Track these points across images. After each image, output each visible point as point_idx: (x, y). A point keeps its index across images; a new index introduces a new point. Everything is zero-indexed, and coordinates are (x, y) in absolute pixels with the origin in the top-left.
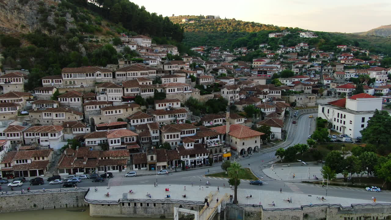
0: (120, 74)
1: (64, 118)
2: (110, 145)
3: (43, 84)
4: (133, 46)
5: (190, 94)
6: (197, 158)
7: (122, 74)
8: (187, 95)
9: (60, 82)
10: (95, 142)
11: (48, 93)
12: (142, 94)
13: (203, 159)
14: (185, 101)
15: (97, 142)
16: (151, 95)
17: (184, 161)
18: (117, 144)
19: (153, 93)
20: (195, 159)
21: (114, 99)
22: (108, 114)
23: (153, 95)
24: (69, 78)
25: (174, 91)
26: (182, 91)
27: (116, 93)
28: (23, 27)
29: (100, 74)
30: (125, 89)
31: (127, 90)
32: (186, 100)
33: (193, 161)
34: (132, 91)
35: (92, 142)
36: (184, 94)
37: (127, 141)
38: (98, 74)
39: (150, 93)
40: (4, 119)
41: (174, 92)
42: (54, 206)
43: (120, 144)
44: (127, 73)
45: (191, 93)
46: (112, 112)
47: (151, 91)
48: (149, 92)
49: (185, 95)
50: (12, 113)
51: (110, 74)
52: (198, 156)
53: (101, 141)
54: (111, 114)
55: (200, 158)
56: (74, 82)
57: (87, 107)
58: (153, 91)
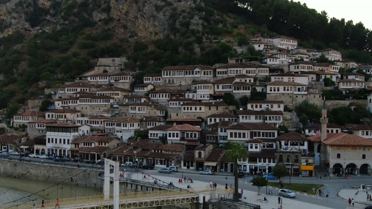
0: (221, 72)
1: (145, 112)
2: (168, 138)
3: (145, 82)
4: (259, 46)
5: (305, 97)
6: (259, 164)
7: (223, 72)
8: (300, 97)
9: (160, 80)
10: (157, 134)
11: (144, 89)
12: (234, 92)
13: (267, 167)
14: (296, 106)
15: (159, 135)
16: (246, 94)
17: (241, 166)
18: (175, 138)
19: (250, 91)
20: (256, 165)
21: (202, 97)
22: (186, 111)
23: (249, 94)
24: (168, 76)
25: (278, 90)
26: (292, 92)
27: (205, 90)
28: (156, 34)
29: (199, 72)
30: (216, 86)
31: (218, 87)
32: (298, 105)
33: (254, 168)
34: (223, 88)
35: (154, 134)
36: (295, 96)
37: (187, 136)
38: (196, 71)
39: (245, 91)
40: (99, 111)
41: (278, 92)
42: (85, 184)
43: (179, 138)
44: (228, 71)
45: (306, 95)
46: (191, 109)
47: (246, 90)
48: (243, 90)
49: (297, 97)
50: (105, 105)
51: (210, 72)
52: (260, 161)
53: (163, 134)
54: (189, 111)
55: (263, 164)
56: (173, 80)
57: (171, 103)
58: (249, 90)
